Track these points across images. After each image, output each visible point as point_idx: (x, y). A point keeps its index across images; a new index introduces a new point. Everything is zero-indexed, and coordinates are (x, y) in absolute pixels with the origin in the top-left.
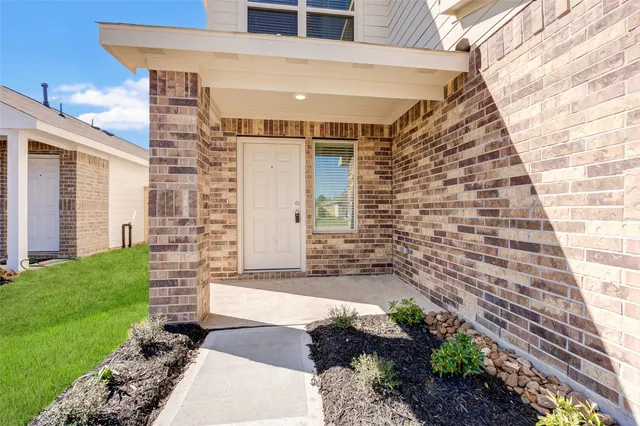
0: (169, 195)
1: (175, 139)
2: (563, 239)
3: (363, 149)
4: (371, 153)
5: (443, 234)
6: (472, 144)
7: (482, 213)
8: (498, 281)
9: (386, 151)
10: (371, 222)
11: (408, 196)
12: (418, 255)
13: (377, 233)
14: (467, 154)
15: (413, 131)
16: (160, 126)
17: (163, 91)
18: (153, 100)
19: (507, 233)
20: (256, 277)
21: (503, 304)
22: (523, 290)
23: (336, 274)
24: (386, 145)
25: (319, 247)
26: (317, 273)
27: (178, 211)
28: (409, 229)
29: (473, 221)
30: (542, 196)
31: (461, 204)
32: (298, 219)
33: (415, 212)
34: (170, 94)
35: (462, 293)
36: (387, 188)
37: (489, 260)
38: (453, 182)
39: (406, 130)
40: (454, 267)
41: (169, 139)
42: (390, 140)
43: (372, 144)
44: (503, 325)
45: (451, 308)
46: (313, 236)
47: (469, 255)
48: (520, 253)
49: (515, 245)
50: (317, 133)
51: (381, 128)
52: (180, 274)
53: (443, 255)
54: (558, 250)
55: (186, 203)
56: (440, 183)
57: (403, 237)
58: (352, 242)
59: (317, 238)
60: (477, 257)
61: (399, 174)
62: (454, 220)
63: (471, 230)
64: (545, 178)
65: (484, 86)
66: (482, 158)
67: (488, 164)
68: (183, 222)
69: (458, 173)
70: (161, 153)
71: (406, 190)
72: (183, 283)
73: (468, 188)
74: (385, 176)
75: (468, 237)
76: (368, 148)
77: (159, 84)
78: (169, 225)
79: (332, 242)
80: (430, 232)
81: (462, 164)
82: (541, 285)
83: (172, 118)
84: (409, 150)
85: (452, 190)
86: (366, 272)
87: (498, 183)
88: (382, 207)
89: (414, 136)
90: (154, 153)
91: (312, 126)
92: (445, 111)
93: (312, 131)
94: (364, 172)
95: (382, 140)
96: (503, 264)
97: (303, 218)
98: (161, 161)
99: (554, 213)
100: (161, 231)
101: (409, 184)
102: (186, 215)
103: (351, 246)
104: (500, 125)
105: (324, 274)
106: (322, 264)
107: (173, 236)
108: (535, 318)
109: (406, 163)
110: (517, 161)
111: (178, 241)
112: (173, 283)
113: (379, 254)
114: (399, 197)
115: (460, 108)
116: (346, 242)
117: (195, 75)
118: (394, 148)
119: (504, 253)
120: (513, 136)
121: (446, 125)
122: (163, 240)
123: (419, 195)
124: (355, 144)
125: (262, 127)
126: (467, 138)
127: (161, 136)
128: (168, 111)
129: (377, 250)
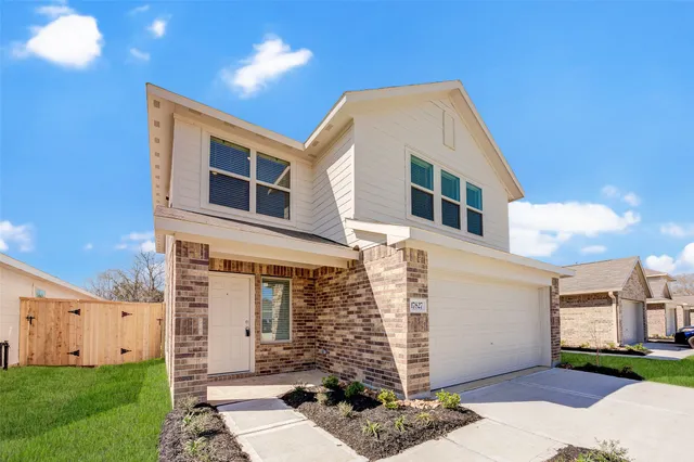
0: (189, 321)
1: (193, 286)
2: (390, 339)
3: (296, 285)
4: (302, 288)
5: (347, 340)
6: (360, 296)
7: (365, 329)
8: (371, 361)
9: (311, 287)
10: (301, 334)
11: (327, 317)
12: (333, 354)
13: (305, 342)
14: (358, 300)
15: (330, 279)
16: (184, 277)
17: (186, 255)
18: (178, 260)
19: (374, 339)
20: (216, 380)
21: (372, 370)
22: (379, 362)
23: (278, 372)
24: (311, 282)
25: (266, 353)
26: (263, 373)
27: (196, 331)
28: (327, 338)
29: (361, 333)
30: (384, 324)
31: (355, 325)
32: (248, 334)
33: (331, 328)
34: (191, 257)
35: (356, 370)
36: (312, 311)
37: (368, 351)
38: (352, 313)
39: (326, 276)
40: (353, 357)
41: (189, 285)
42: (314, 280)
43: (302, 281)
44: (372, 380)
45: (351, 379)
46: (261, 346)
47: (360, 350)
48: (378, 347)
49: (377, 343)
50: (264, 272)
51: (308, 271)
52: (195, 372)
53: (347, 352)
54: (388, 344)
55: (201, 326)
56: (345, 313)
57: (323, 344)
58: (289, 348)
59: (264, 347)
60: (363, 351)
61: (320, 303)
62: (352, 333)
63: (360, 338)
64: (386, 316)
65: (364, 270)
66: (364, 303)
67: (367, 306)
68: (198, 338)
69: (354, 308)
70: (184, 294)
71: (325, 314)
72: (198, 378)
73: (359, 317)
74: (311, 304)
75: (359, 341)
76: (300, 284)
77: (183, 250)
78: (189, 340)
79: (274, 349)
80: (340, 340)
81: (356, 304)
82: (384, 359)
83: (191, 272)
84: (327, 290)
85: (351, 316)
86: (298, 369)
87: (370, 316)
88: (308, 324)
89: (330, 282)
90: (179, 293)
91: (261, 267)
92: (348, 274)
93: (261, 270)
94: (296, 300)
95: (309, 279)
96: (372, 352)
97: (253, 333)
98: (183, 299)
99: (388, 330)
100: (183, 345)
101: (327, 310)
102: (201, 333)
103: (288, 352)
104: (371, 290)
105: (268, 373)
106: (267, 366)
107: (191, 348)
108: (382, 372)
109: (325, 297)
110: (376, 308)
111: (195, 350)
112: (191, 378)
113: (307, 356)
114: (320, 318)
115: (355, 276)
116: (285, 349)
117: (207, 246)
118: (317, 285)
119: (373, 347)
120: (375, 297)
121: (349, 282)
122: (185, 350)
123: (334, 318)
124: (291, 280)
125: (222, 264)
126: (358, 292)
127: (184, 283)
128: (189, 267)
129: (305, 353)
